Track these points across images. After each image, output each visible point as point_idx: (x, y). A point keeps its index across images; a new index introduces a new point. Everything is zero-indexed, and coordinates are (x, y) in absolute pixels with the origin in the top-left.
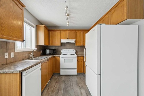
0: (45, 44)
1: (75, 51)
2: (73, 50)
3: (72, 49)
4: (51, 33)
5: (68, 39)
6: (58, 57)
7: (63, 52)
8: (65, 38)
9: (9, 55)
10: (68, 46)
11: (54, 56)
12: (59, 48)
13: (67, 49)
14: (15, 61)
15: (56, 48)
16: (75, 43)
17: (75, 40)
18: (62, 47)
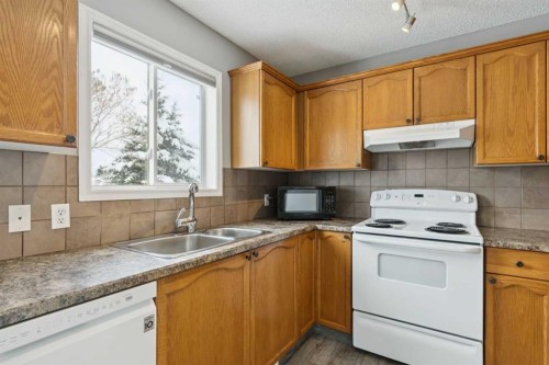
0: (265, 164)
1: (474, 206)
2: (452, 195)
3: (447, 188)
4: (308, 101)
5: (410, 122)
6: (340, 237)
7: (379, 203)
8: (389, 123)
9: (41, 217)
10: (413, 168)
11: (320, 226)
12: (358, 183)
13: (407, 187)
14: (80, 244)
15: (344, 182)
16: (472, 149)
17: (471, 122)
18: (377, 177)
